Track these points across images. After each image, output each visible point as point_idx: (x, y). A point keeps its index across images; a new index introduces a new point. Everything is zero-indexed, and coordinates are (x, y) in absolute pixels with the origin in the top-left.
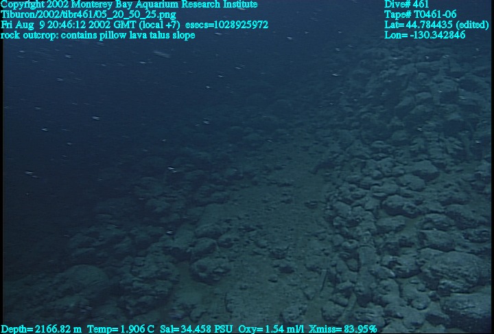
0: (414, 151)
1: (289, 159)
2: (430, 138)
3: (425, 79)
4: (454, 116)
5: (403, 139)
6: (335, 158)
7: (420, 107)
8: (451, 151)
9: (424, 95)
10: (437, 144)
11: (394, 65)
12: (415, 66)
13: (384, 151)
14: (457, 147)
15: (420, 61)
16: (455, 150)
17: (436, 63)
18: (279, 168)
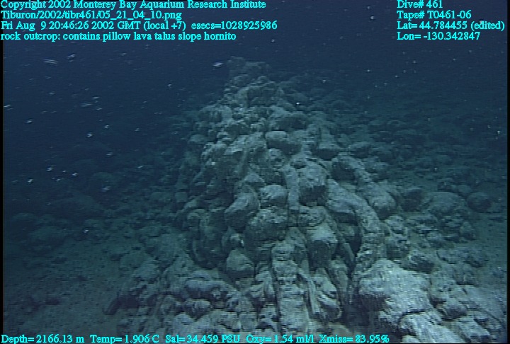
5: (243, 268)
7: (265, 213)
8: (316, 308)
9: (273, 191)
10: (295, 289)
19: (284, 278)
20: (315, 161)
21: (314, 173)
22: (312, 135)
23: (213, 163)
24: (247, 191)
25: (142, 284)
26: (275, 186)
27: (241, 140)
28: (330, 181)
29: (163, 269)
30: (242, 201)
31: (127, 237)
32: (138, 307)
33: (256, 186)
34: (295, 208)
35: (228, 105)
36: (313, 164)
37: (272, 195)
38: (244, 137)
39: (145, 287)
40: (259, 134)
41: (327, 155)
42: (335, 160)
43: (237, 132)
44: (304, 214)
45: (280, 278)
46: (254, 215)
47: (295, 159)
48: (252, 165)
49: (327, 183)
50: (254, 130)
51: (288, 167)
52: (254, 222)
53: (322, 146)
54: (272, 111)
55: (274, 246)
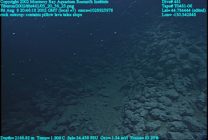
0: (167, 83)
1: (109, 83)
2: (175, 77)
3: (172, 47)
4: (187, 66)
5: (162, 76)
6: (130, 84)
7: (170, 61)
8: (186, 84)
9: (172, 55)
10: (179, 80)
11: (157, 40)
12: (168, 41)
13: (153, 83)
14: (189, 83)
15: (170, 38)
16: (188, 84)
17: (178, 39)
18: (104, 88)
19: (176, 78)
20: (184, 47)
21: (184, 50)
22: (182, 39)
23: (155, 48)
24: (164, 55)
25: (130, 82)
26: (172, 54)
27: (162, 41)
28: (189, 52)
29: (135, 79)
30: (163, 58)
31: (119, 73)
32: (129, 89)
33: (167, 54)
34: (179, 60)
35: (155, 31)
36: (184, 48)
37: (172, 56)
38: (163, 41)
39: (131, 83)
40: (167, 40)
41: (188, 45)
42: (191, 47)
43: (160, 39)
44: (181, 61)
45: (174, 78)
46: (166, 62)
47: (178, 47)
48: (165, 48)
49: (189, 53)
50: (165, 39)
51: (176, 49)
52: (166, 63)
53: (186, 43)
54: (169, 33)
55: (172, 70)
